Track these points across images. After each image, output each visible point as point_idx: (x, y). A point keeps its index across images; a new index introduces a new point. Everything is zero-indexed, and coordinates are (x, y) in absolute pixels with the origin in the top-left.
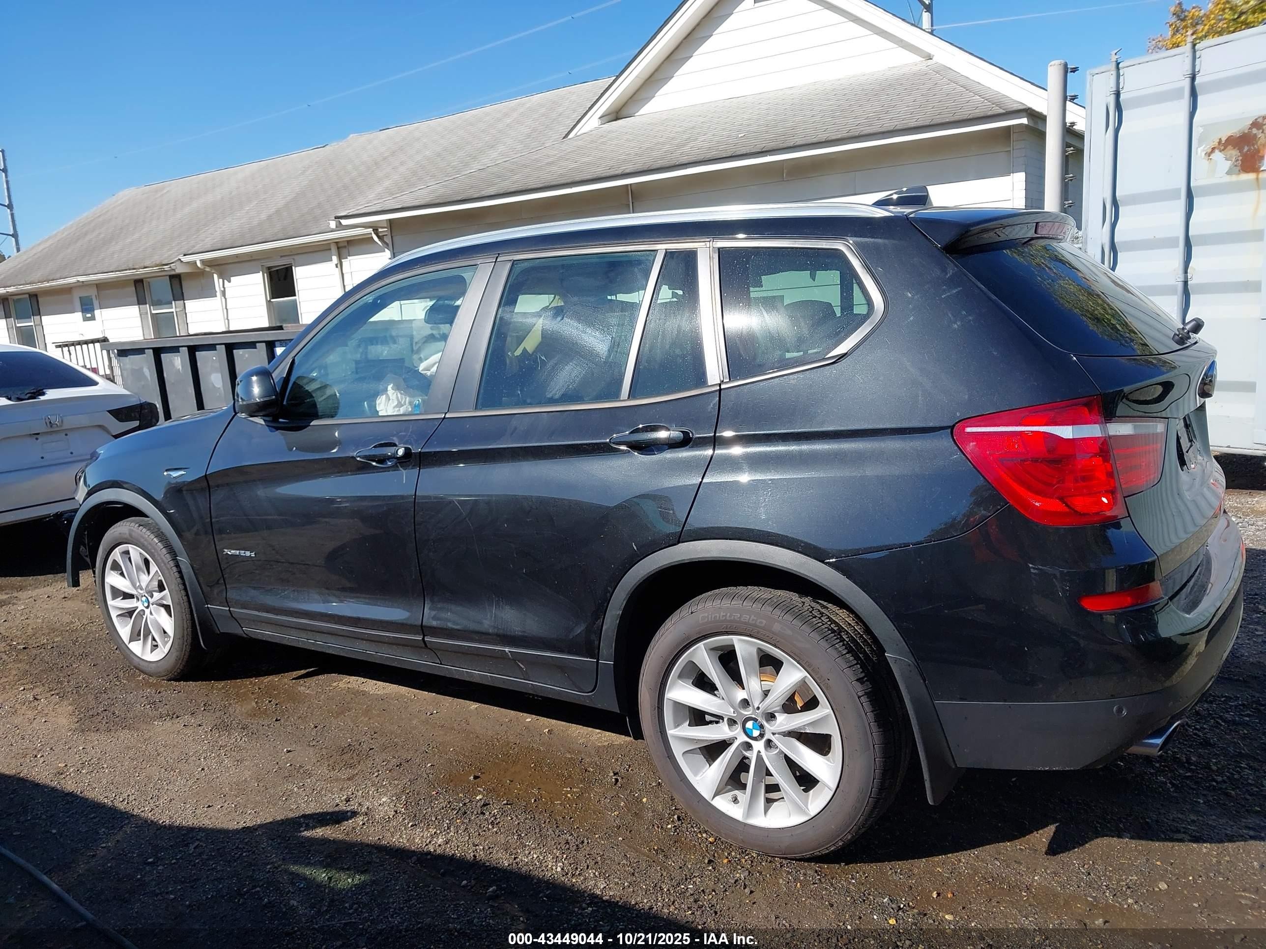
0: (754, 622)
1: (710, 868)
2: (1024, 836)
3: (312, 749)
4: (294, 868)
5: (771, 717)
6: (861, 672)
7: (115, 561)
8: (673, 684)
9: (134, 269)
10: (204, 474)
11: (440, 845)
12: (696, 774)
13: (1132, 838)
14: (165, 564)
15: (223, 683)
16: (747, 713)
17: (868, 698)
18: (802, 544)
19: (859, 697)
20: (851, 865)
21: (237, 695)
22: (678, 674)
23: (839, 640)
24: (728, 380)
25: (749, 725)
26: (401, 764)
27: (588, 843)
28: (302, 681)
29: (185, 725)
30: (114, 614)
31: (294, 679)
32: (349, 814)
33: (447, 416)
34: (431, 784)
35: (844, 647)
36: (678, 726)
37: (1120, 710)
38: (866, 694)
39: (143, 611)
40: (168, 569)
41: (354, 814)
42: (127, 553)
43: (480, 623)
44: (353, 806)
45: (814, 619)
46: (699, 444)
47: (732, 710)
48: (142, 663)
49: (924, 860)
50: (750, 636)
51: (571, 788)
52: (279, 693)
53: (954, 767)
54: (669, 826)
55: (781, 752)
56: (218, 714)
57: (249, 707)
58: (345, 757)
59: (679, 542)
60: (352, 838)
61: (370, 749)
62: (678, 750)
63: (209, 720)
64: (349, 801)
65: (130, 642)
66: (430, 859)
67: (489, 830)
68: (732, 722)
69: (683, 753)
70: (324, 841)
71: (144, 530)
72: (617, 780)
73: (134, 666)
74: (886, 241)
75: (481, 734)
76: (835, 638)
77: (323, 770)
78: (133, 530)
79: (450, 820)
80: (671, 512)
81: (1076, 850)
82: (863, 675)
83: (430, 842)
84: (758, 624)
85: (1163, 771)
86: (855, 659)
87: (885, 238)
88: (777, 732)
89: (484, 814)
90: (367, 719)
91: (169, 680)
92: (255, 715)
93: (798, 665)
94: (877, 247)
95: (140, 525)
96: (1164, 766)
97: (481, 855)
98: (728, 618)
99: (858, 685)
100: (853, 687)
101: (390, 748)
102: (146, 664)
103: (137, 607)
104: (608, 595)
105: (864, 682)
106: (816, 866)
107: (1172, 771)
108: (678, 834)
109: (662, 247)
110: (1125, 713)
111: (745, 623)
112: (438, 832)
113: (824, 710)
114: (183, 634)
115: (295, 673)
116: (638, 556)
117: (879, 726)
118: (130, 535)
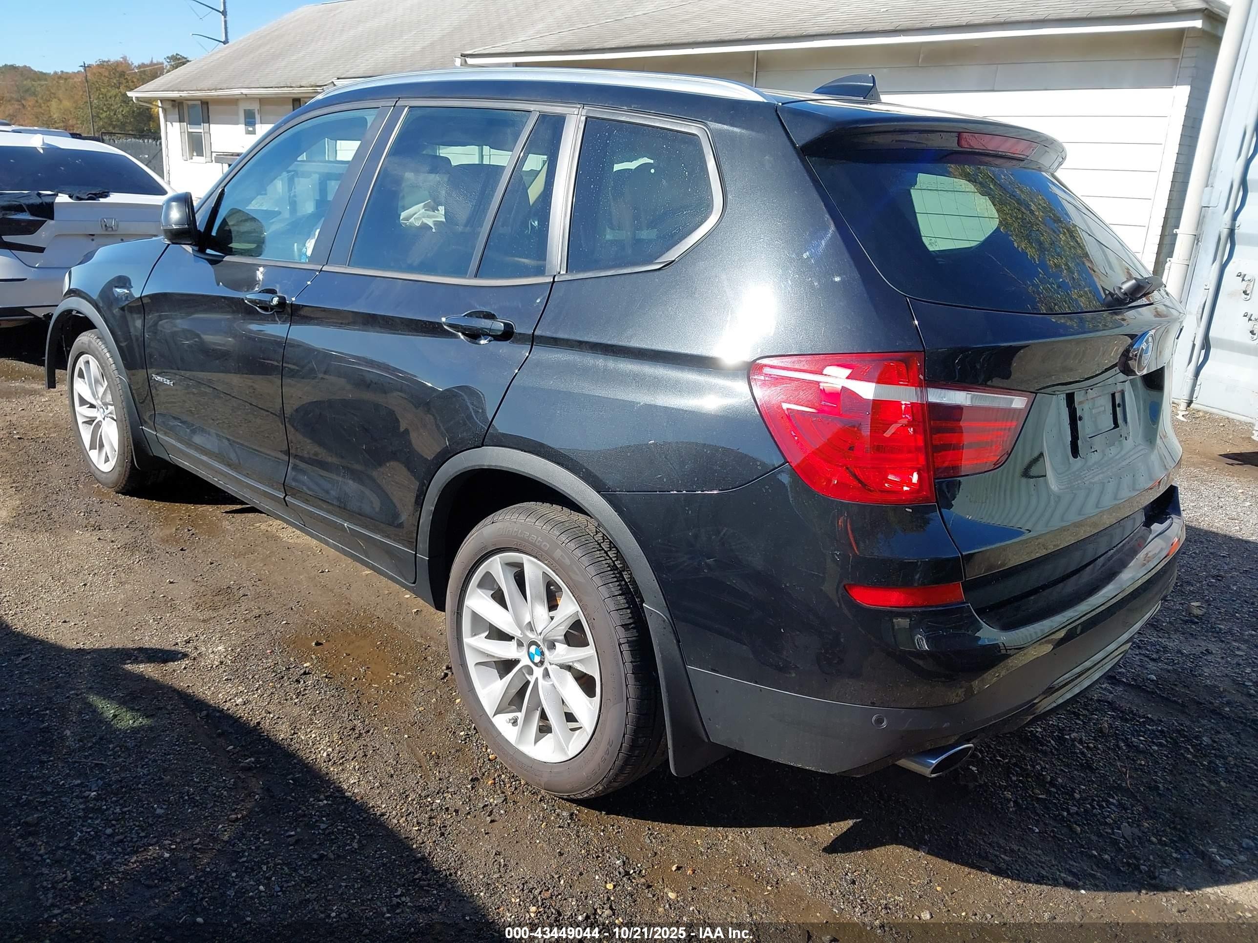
0: (539, 544)
1: (469, 786)
2: (814, 826)
3: (194, 584)
4: (93, 699)
5: (552, 646)
6: (630, 618)
7: (81, 370)
8: (473, 591)
9: (291, 87)
10: (139, 296)
11: (237, 705)
12: (484, 687)
13: (928, 853)
14: (112, 379)
15: (162, 504)
16: (532, 636)
17: (629, 646)
18: (584, 470)
19: (620, 644)
20: (612, 816)
21: (166, 518)
22: (477, 583)
23: (615, 579)
24: (565, 273)
25: (533, 649)
26: (259, 616)
27: (372, 733)
28: (231, 515)
29: (99, 539)
30: (80, 420)
31: (226, 512)
32: (180, 655)
33: (325, 268)
34: (273, 642)
35: (619, 587)
36: (475, 635)
37: (879, 721)
38: (628, 642)
39: (101, 421)
40: (115, 386)
41: (185, 655)
42: (88, 362)
43: (327, 492)
44: (189, 649)
45: (598, 552)
46: (519, 340)
47: (520, 632)
48: (97, 472)
49: (689, 827)
50: (536, 557)
51: (397, 674)
52: (203, 524)
53: (706, 740)
54: (462, 733)
55: (553, 685)
56: (138, 533)
57: (168, 532)
58: (216, 599)
59: (483, 445)
60: (169, 681)
61: (244, 595)
62: (471, 660)
63: (125, 536)
64: (189, 642)
65: (90, 450)
66: (219, 717)
67: (291, 699)
68: (520, 644)
69: (477, 664)
70: (140, 677)
71: (100, 343)
72: (446, 675)
73: (92, 474)
74: (744, 131)
75: (353, 602)
76: (613, 576)
77: (188, 608)
78: (91, 342)
79: (263, 682)
80: (480, 411)
81: (860, 852)
82: (631, 621)
83: (230, 700)
84: (542, 546)
85: (1016, 786)
86: (627, 603)
87: (743, 128)
88: (554, 663)
89: (300, 682)
90: (262, 565)
91: (117, 492)
92: (167, 541)
93: (573, 598)
94: (732, 137)
95: (98, 338)
96: (1020, 781)
97: (266, 725)
98: (519, 535)
99: (621, 630)
100: (616, 632)
101: (263, 598)
102: (99, 473)
103: (96, 418)
104: (425, 488)
105: (629, 629)
106: (575, 809)
107: (1025, 789)
108: (466, 743)
109: (537, 108)
110: (884, 725)
111: (531, 543)
112: (246, 691)
113: (590, 651)
114: (124, 450)
115: (231, 506)
116: (449, 453)
117: (637, 679)
118: (89, 346)
